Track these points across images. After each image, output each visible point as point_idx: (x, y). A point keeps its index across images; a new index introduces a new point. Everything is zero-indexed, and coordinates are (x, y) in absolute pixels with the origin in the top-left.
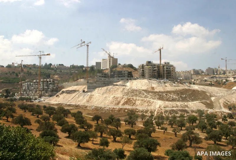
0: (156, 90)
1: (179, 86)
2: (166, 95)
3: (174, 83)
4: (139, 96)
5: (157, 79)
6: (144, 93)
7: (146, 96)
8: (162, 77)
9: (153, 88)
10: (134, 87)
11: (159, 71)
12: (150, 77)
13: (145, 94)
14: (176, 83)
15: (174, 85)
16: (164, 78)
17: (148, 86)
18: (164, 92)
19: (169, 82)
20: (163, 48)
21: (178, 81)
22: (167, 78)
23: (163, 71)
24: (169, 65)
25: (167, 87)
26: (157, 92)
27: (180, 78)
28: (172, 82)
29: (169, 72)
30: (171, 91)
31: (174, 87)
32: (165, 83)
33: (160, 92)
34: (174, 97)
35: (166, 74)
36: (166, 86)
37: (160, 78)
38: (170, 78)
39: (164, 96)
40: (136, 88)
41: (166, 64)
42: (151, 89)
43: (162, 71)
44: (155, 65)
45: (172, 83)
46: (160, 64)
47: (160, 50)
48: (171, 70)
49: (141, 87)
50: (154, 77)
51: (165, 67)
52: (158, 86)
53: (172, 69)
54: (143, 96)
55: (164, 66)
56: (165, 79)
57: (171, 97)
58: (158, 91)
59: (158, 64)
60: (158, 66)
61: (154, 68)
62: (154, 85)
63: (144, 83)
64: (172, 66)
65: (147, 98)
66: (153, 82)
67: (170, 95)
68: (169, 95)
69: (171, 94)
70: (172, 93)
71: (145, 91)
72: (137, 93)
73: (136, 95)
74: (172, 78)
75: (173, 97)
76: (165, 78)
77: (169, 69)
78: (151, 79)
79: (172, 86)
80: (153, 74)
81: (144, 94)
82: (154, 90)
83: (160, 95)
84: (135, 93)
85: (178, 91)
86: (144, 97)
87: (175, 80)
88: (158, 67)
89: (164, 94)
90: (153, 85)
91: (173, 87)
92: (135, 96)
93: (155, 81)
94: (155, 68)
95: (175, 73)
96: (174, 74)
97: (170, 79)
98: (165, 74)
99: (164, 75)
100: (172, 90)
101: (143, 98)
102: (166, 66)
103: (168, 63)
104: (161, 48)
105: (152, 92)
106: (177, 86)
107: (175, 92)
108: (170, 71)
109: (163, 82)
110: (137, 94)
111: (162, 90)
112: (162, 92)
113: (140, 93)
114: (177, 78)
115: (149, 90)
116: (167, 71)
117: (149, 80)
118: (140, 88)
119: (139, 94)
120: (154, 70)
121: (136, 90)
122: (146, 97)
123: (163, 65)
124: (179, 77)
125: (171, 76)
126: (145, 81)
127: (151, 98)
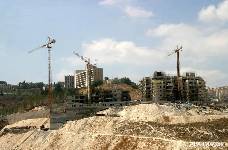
0: (172, 122)
1: (213, 114)
2: (191, 130)
3: (205, 108)
4: (143, 134)
5: (174, 102)
6: (152, 127)
7: (155, 133)
8: (182, 98)
9: (167, 119)
10: (134, 118)
11: (177, 88)
12: (161, 100)
13: (154, 129)
14: (208, 108)
15: (204, 111)
16: (186, 100)
17: (158, 115)
18: (187, 125)
19: (194, 107)
20: (181, 48)
21: (211, 105)
22: (191, 101)
23: (184, 88)
24: (193, 77)
25: (191, 117)
26: (174, 125)
27: (214, 100)
28: (200, 107)
29: (195, 89)
30: (200, 123)
31: (204, 115)
32: (187, 109)
33: (179, 125)
34: (205, 133)
35: (190, 92)
36: (190, 115)
37: (178, 100)
38: (196, 100)
39: (187, 131)
40: (136, 119)
41: (189, 76)
42: (164, 121)
43: (182, 88)
44: (168, 78)
45: (200, 110)
47: (177, 52)
48: (198, 85)
49: (146, 118)
50: (169, 100)
51: (187, 81)
52: (176, 115)
53: (200, 85)
54: (150, 133)
55: (184, 80)
56: (188, 101)
57: (199, 133)
58: (176, 123)
59: (175, 77)
60: (175, 80)
61: (167, 83)
62: (167, 114)
63: (150, 110)
64: (199, 79)
65: (157, 136)
66: (167, 107)
67: (197, 130)
68: (195, 130)
69: (199, 128)
70: (201, 127)
71: (153, 124)
72: (139, 128)
73: (138, 132)
74: (201, 100)
75: (203, 134)
76: (187, 101)
77: (194, 85)
78: (162, 102)
79: (199, 114)
80: (166, 93)
81: (152, 129)
82: (169, 121)
83: (181, 131)
84: (136, 129)
85: (212, 122)
86: (151, 136)
87: (205, 104)
88: (174, 81)
89: (188, 129)
90: (166, 113)
91: (203, 116)
92: (135, 134)
93: (171, 107)
94: (170, 83)
95: (206, 90)
96: (203, 93)
97: (195, 102)
98: (188, 94)
99: (185, 95)
100: (201, 121)
101: (149, 136)
102: (189, 79)
103: (193, 74)
104: (179, 47)
105: (165, 126)
106: (210, 114)
107: (206, 125)
108: (195, 87)
109: (185, 107)
110: (139, 129)
111: (183, 121)
112: (183, 125)
113: (144, 127)
114: (210, 100)
115: (160, 122)
116: (190, 87)
117: (160, 104)
118: (144, 120)
119: (143, 129)
120: (168, 87)
121: (138, 123)
122: (155, 134)
123: (183, 77)
124: (213, 98)
125: (199, 96)
126: (153, 107)
127: (164, 135)
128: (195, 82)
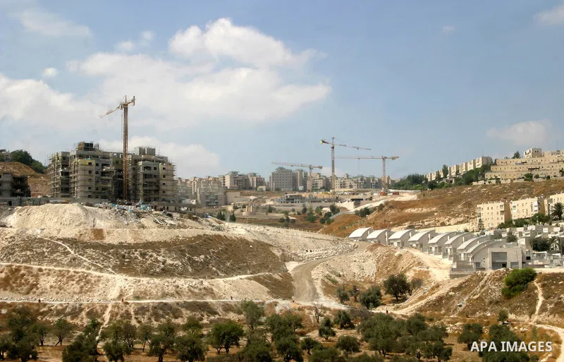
0: (108, 240)
1: (185, 227)
2: (143, 255)
3: (170, 216)
4: (52, 261)
5: (114, 202)
6: (69, 249)
7: (74, 259)
8: (129, 195)
9: (99, 233)
10: (35, 231)
11: (121, 177)
12: (89, 196)
13: (72, 252)
14: (176, 215)
15: (169, 221)
16: (136, 200)
17: (82, 226)
18: (136, 246)
19: (151, 212)
20: (133, 101)
21: (183, 209)
22: (147, 201)
23: (135, 177)
24: (153, 157)
25: (144, 231)
26: (112, 246)
27: (187, 201)
28: (161, 213)
29: (154, 180)
30: (160, 243)
31: (169, 228)
32: (139, 215)
33: (121, 246)
34: (169, 261)
35: (144, 185)
36: (143, 227)
37: (121, 198)
38: (155, 200)
39: (136, 258)
40: (39, 231)
41: (144, 154)
42: (92, 237)
43: (130, 177)
44: (105, 156)
45: (162, 218)
46: (125, 153)
47: (125, 107)
48: (161, 172)
49: (59, 231)
50: (104, 197)
51: (140, 163)
52: (117, 227)
53: (164, 172)
54: (66, 260)
55: (136, 161)
56: (141, 202)
57: (158, 262)
58: (116, 242)
59: (118, 154)
60: (119, 160)
61: (103, 165)
62: (101, 224)
63: (67, 216)
64: (163, 160)
65: (79, 265)
66: (100, 211)
67: (155, 255)
68: (151, 256)
69: (158, 253)
70: (162, 250)
71: (73, 242)
72: (45, 250)
73: (41, 257)
74: (164, 200)
75: (164, 263)
76: (138, 200)
77: (152, 171)
78: (91, 201)
79: (161, 226)
80: (101, 185)
81: (69, 253)
82: (103, 238)
83: (124, 257)
84: (39, 251)
85: (182, 242)
86: (68, 265)
87: (172, 208)
88: (117, 162)
89: (137, 254)
90: (98, 221)
91: (167, 230)
92: (35, 261)
93: (107, 211)
94: (108, 165)
95: (174, 183)
96: (169, 188)
97: (154, 203)
98: (141, 188)
99: (136, 190)
100: (162, 239)
101: (63, 265)
102: (144, 160)
103: (152, 151)
104: (130, 99)
105: (95, 247)
106: (179, 227)
107: (170, 246)
108: (155, 176)
109: (134, 212)
110: (44, 253)
111: (130, 240)
112: (129, 247)
113: (54, 248)
114: (180, 201)
115: (86, 239)
116: (145, 176)
117: (87, 205)
118: (54, 234)
119: (52, 253)
120: (103, 174)
121: (41, 241)
122: (74, 262)
123: (133, 155)
124: (187, 197)
125: (161, 192)
126: (73, 209)
127: (93, 265)
128: (155, 166)
